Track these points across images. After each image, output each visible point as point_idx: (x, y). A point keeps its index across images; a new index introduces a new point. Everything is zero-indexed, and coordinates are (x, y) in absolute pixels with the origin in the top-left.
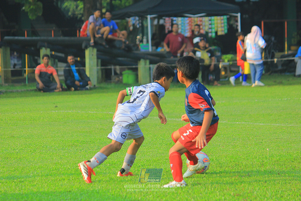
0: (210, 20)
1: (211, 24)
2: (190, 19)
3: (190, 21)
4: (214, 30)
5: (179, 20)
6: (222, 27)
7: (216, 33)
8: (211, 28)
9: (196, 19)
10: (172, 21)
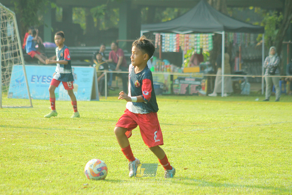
0: (196, 37)
1: (196, 41)
2: (178, 35)
3: (177, 38)
4: (198, 47)
5: (168, 37)
6: (206, 44)
7: (201, 50)
8: (196, 45)
9: (183, 36)
10: (162, 36)
